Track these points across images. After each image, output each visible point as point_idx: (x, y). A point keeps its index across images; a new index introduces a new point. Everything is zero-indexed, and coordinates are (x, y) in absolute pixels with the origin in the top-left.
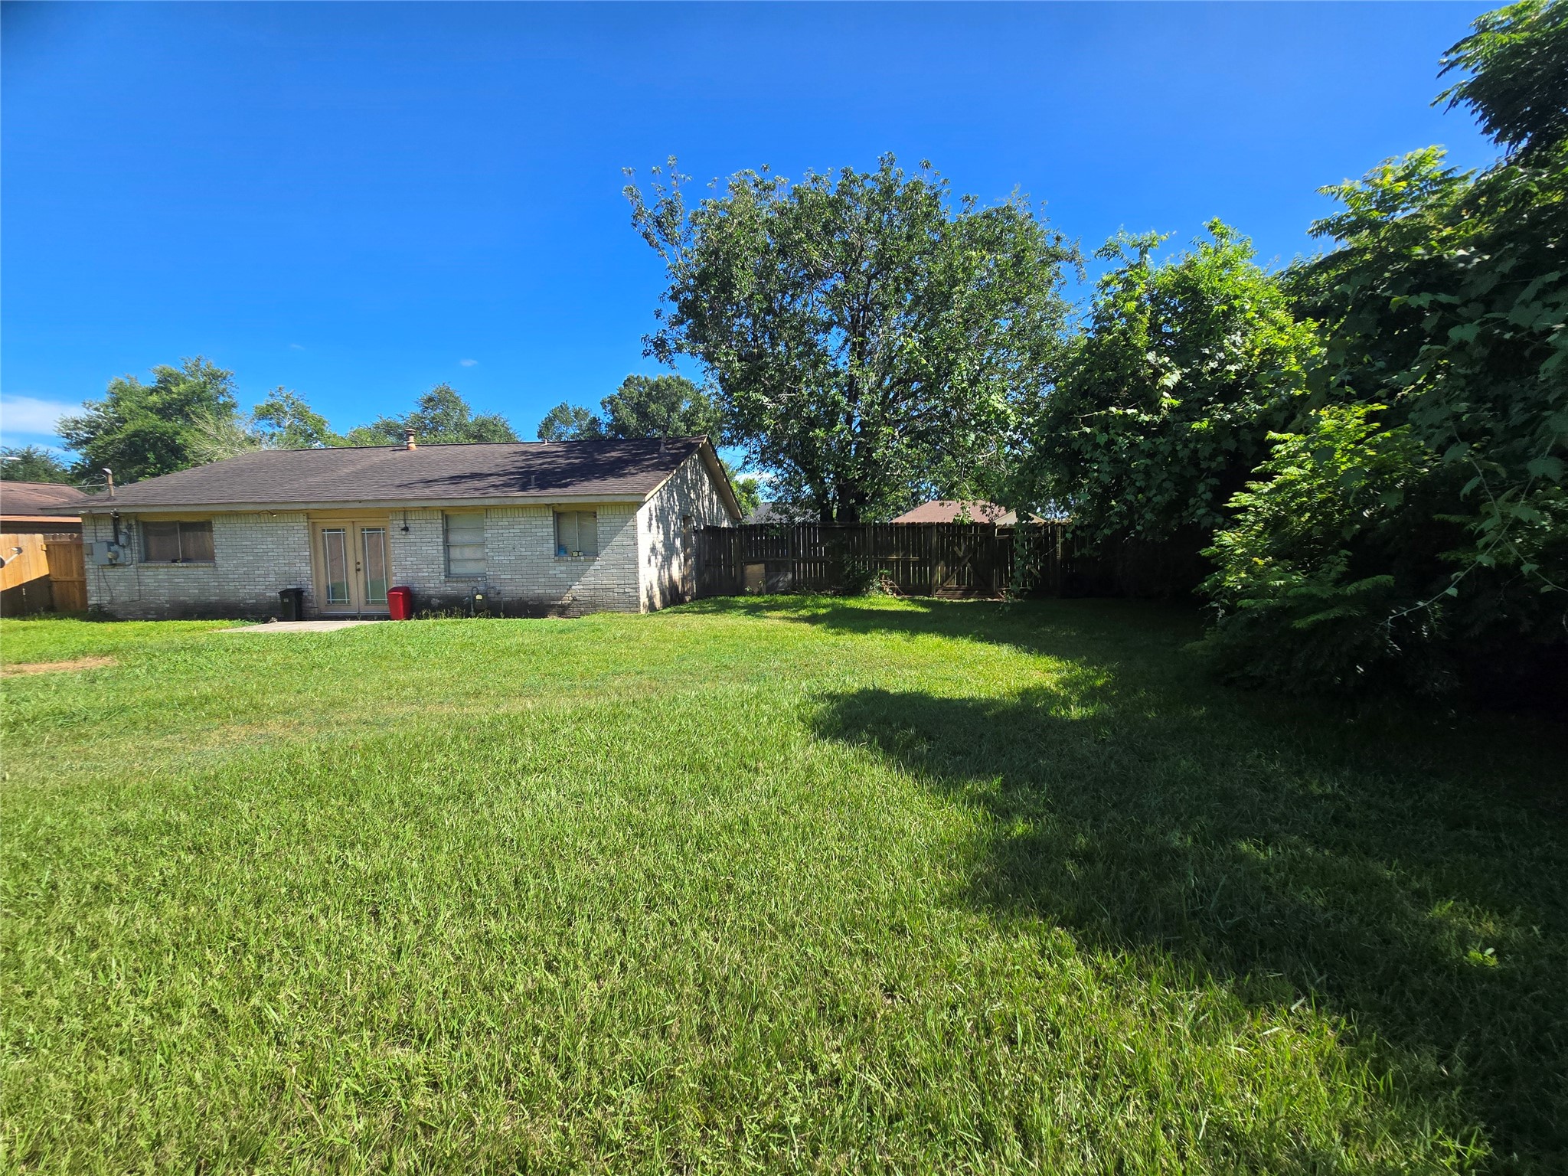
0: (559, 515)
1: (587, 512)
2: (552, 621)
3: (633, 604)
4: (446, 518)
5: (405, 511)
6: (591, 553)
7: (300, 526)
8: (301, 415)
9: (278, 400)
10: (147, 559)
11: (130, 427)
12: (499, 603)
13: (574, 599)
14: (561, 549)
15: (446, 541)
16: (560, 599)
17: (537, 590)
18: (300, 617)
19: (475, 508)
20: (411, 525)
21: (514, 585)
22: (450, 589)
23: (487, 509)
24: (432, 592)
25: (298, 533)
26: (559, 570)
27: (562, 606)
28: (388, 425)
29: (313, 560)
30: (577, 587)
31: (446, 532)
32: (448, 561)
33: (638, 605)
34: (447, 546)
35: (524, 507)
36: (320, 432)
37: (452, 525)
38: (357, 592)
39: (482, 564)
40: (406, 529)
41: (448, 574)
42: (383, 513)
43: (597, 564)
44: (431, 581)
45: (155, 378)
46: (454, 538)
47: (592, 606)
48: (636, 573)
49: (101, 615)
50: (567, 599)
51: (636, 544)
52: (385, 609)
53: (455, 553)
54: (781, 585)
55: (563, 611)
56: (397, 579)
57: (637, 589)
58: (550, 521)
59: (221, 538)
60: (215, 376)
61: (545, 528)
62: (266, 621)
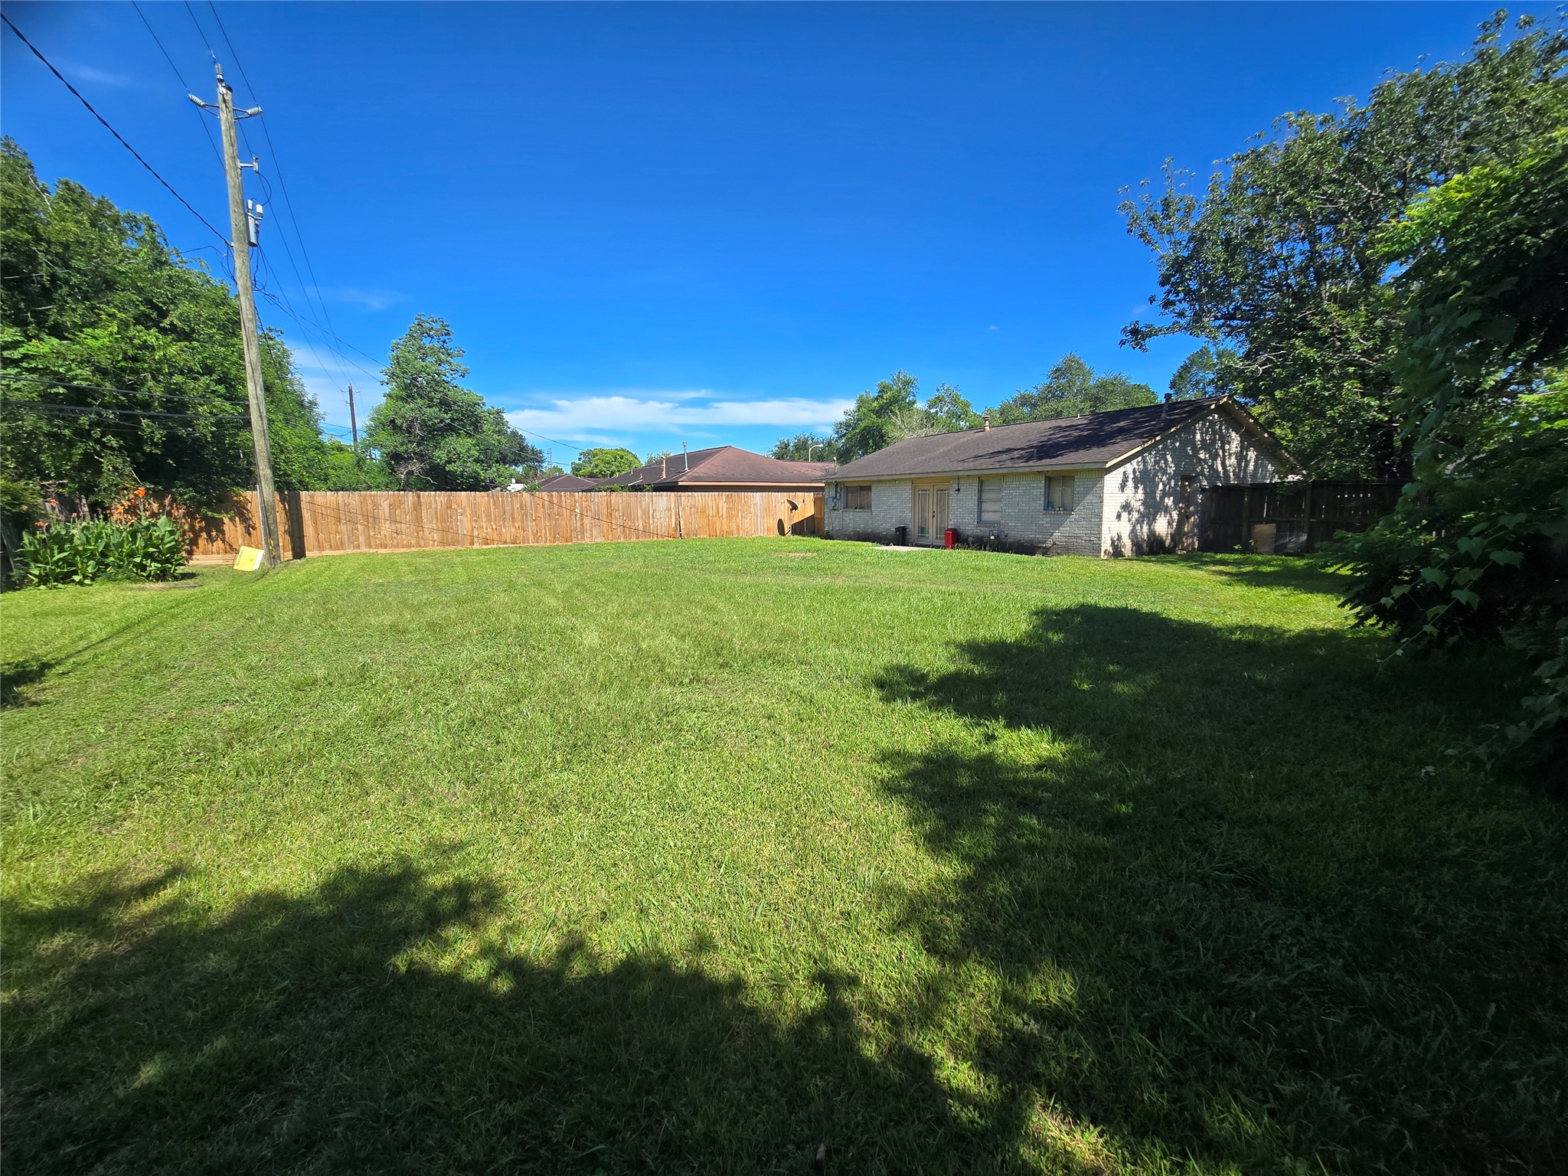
0: (1050, 479)
1: (1066, 478)
2: (1038, 557)
3: (1095, 550)
4: (981, 483)
5: (959, 478)
6: (1068, 510)
7: (908, 487)
8: (955, 401)
9: (942, 393)
10: (847, 507)
11: (862, 424)
12: (1005, 543)
13: (1054, 544)
14: (1049, 505)
15: (980, 498)
16: (1045, 542)
17: (1029, 535)
18: (904, 545)
19: (997, 475)
20: (962, 488)
21: (1016, 531)
22: (980, 531)
23: (1004, 475)
24: (969, 533)
25: (906, 492)
26: (1045, 521)
27: (1045, 548)
28: (1023, 397)
29: (913, 509)
30: (1057, 534)
31: (980, 492)
32: (980, 512)
33: (1099, 551)
34: (980, 501)
35: (1026, 474)
36: (966, 413)
37: (986, 487)
38: (932, 532)
39: (999, 514)
40: (958, 490)
41: (980, 521)
42: (947, 480)
43: (1074, 516)
44: (969, 527)
45: (877, 389)
46: (985, 496)
47: (1066, 549)
48: (1100, 525)
49: (828, 536)
50: (1049, 544)
51: (1102, 502)
52: (942, 543)
53: (985, 506)
54: (1290, 546)
55: (1046, 552)
56: (951, 524)
57: (1099, 539)
58: (1042, 484)
59: (876, 495)
60: (907, 383)
61: (1038, 488)
62: (888, 545)
